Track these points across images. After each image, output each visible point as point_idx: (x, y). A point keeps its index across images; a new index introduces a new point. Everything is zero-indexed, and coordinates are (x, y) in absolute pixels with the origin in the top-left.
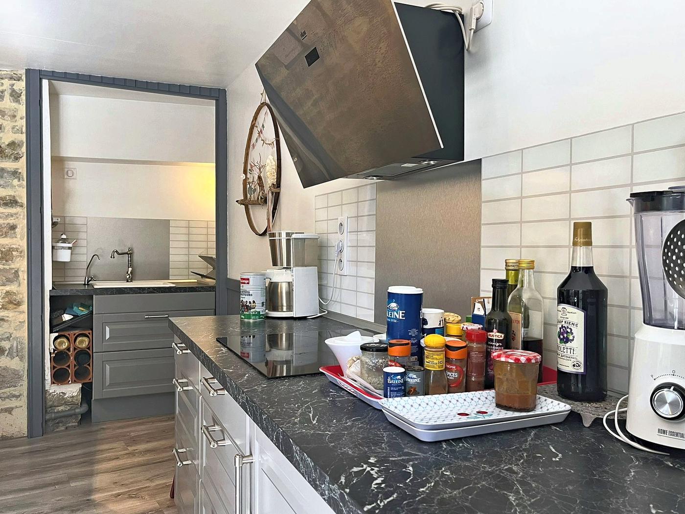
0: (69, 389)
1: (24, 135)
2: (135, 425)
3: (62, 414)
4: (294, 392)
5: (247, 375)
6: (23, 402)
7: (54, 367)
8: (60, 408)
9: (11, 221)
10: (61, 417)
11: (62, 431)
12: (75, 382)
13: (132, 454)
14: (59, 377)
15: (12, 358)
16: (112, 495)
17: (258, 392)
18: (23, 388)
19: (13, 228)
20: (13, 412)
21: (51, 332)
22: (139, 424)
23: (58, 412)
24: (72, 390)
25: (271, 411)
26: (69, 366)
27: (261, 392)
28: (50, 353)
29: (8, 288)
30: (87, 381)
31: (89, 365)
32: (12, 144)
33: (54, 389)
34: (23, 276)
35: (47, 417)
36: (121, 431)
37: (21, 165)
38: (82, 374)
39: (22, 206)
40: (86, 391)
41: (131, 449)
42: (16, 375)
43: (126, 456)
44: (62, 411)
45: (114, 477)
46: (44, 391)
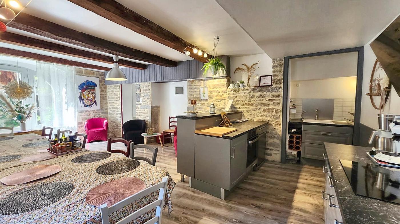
0: (294, 152)
1: (283, 77)
2: (315, 169)
3: (290, 159)
4: (367, 209)
5: (345, 188)
6: (280, 153)
7: (289, 145)
8: (291, 157)
9: (279, 101)
10: (291, 160)
11: (291, 164)
12: (295, 150)
13: (312, 180)
14: (291, 148)
15: (277, 140)
16: (303, 192)
17: (346, 201)
18: (280, 149)
19: (279, 103)
20: (277, 155)
21: (288, 134)
22: (317, 169)
23: (290, 158)
24: (295, 153)
25: (348, 217)
26: (293, 145)
27: (348, 202)
28: (288, 140)
29: (277, 120)
30: (299, 151)
31: (300, 146)
32: (279, 80)
33: (289, 151)
34: (281, 117)
35: (287, 158)
36: (310, 170)
37: (282, 86)
38: (297, 148)
39: (281, 97)
40: (299, 154)
41: (312, 178)
42: (278, 144)
43: (310, 180)
44: (291, 158)
45: (305, 186)
46: (286, 151)
